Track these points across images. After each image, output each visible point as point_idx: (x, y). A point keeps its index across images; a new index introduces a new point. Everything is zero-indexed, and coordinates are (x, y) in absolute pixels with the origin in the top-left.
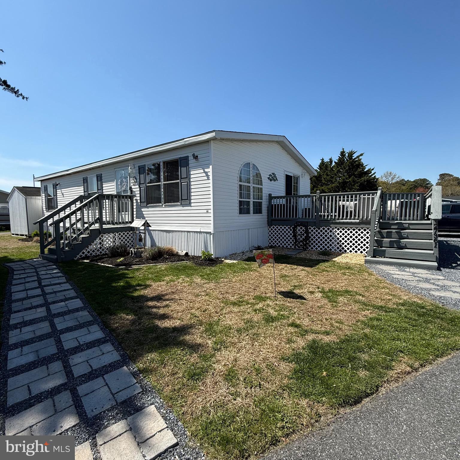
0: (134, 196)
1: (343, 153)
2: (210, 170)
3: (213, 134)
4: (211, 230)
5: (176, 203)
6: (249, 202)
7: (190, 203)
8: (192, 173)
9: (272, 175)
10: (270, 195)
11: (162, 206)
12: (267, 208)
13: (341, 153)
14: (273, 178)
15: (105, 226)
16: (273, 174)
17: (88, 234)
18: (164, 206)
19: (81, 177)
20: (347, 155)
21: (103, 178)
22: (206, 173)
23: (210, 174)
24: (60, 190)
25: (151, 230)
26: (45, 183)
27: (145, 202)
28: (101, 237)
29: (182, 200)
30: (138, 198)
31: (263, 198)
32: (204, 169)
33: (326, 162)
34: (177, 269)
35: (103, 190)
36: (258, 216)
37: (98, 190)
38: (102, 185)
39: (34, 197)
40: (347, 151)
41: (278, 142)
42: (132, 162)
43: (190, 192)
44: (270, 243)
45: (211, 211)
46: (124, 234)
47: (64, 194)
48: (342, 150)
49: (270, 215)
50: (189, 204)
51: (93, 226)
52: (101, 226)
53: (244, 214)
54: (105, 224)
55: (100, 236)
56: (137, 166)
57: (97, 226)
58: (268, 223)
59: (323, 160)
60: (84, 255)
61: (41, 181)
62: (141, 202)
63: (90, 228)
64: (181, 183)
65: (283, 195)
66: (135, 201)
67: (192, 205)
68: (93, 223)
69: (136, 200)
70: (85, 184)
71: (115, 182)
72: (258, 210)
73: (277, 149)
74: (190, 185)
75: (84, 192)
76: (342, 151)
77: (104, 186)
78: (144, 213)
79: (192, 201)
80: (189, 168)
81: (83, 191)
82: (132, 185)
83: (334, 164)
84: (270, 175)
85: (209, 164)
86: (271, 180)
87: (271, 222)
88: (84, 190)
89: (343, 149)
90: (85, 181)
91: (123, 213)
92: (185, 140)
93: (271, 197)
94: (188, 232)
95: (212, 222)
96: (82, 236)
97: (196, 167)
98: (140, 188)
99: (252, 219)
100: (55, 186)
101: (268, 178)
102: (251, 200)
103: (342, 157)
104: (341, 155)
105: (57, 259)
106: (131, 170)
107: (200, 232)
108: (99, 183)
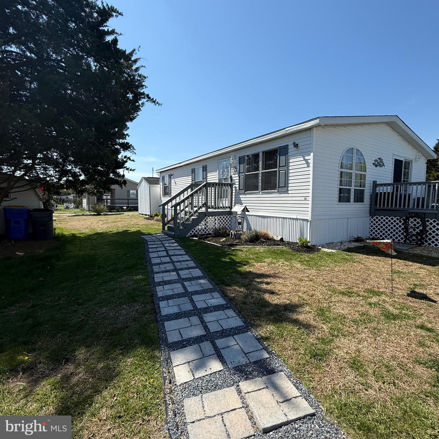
0: (234, 184)
2: (310, 158)
3: (317, 121)
4: (309, 218)
5: (273, 191)
6: (350, 190)
7: (287, 190)
8: (291, 161)
9: (378, 161)
10: (375, 183)
11: (259, 193)
12: (369, 197)
14: (379, 163)
15: (209, 210)
16: (379, 159)
17: (197, 216)
18: (260, 193)
19: (190, 169)
21: (207, 169)
22: (306, 161)
23: (311, 162)
24: (174, 180)
25: (247, 215)
26: (163, 174)
27: (243, 189)
28: (206, 219)
29: (279, 187)
30: (238, 186)
31: (366, 185)
32: (304, 157)
34: (274, 252)
35: (207, 179)
36: (359, 205)
37: (203, 179)
38: (207, 174)
39: (155, 185)
41: (388, 124)
42: (233, 153)
43: (288, 180)
44: (371, 235)
45: (310, 199)
46: (224, 217)
47: (176, 182)
49: (373, 204)
50: (287, 192)
51: (201, 209)
52: (207, 210)
53: (343, 202)
54: (210, 208)
55: (205, 219)
56: (237, 157)
57: (203, 210)
58: (370, 213)
60: (193, 234)
61: (160, 172)
62: (239, 189)
63: (199, 211)
64: (279, 171)
65: (390, 182)
66: (234, 189)
67: (289, 192)
68: (201, 207)
69: (235, 187)
70: (193, 174)
71: (218, 172)
72: (359, 197)
73: (387, 131)
74: (288, 173)
75: (192, 181)
77: (208, 175)
78: (242, 199)
79: (289, 189)
80: (288, 156)
81: (191, 180)
82: (232, 174)
84: (376, 161)
85: (311, 152)
86: (376, 166)
87: (374, 211)
88: (192, 179)
90: (193, 171)
91: (224, 199)
92: (286, 129)
93: (375, 185)
94: (284, 218)
95: (310, 210)
96: (192, 217)
97: (295, 156)
98: (239, 176)
99: (352, 207)
100: (170, 176)
101: (373, 163)
102: (353, 188)
105: (174, 235)
106: (232, 161)
107: (297, 219)
108: (204, 173)
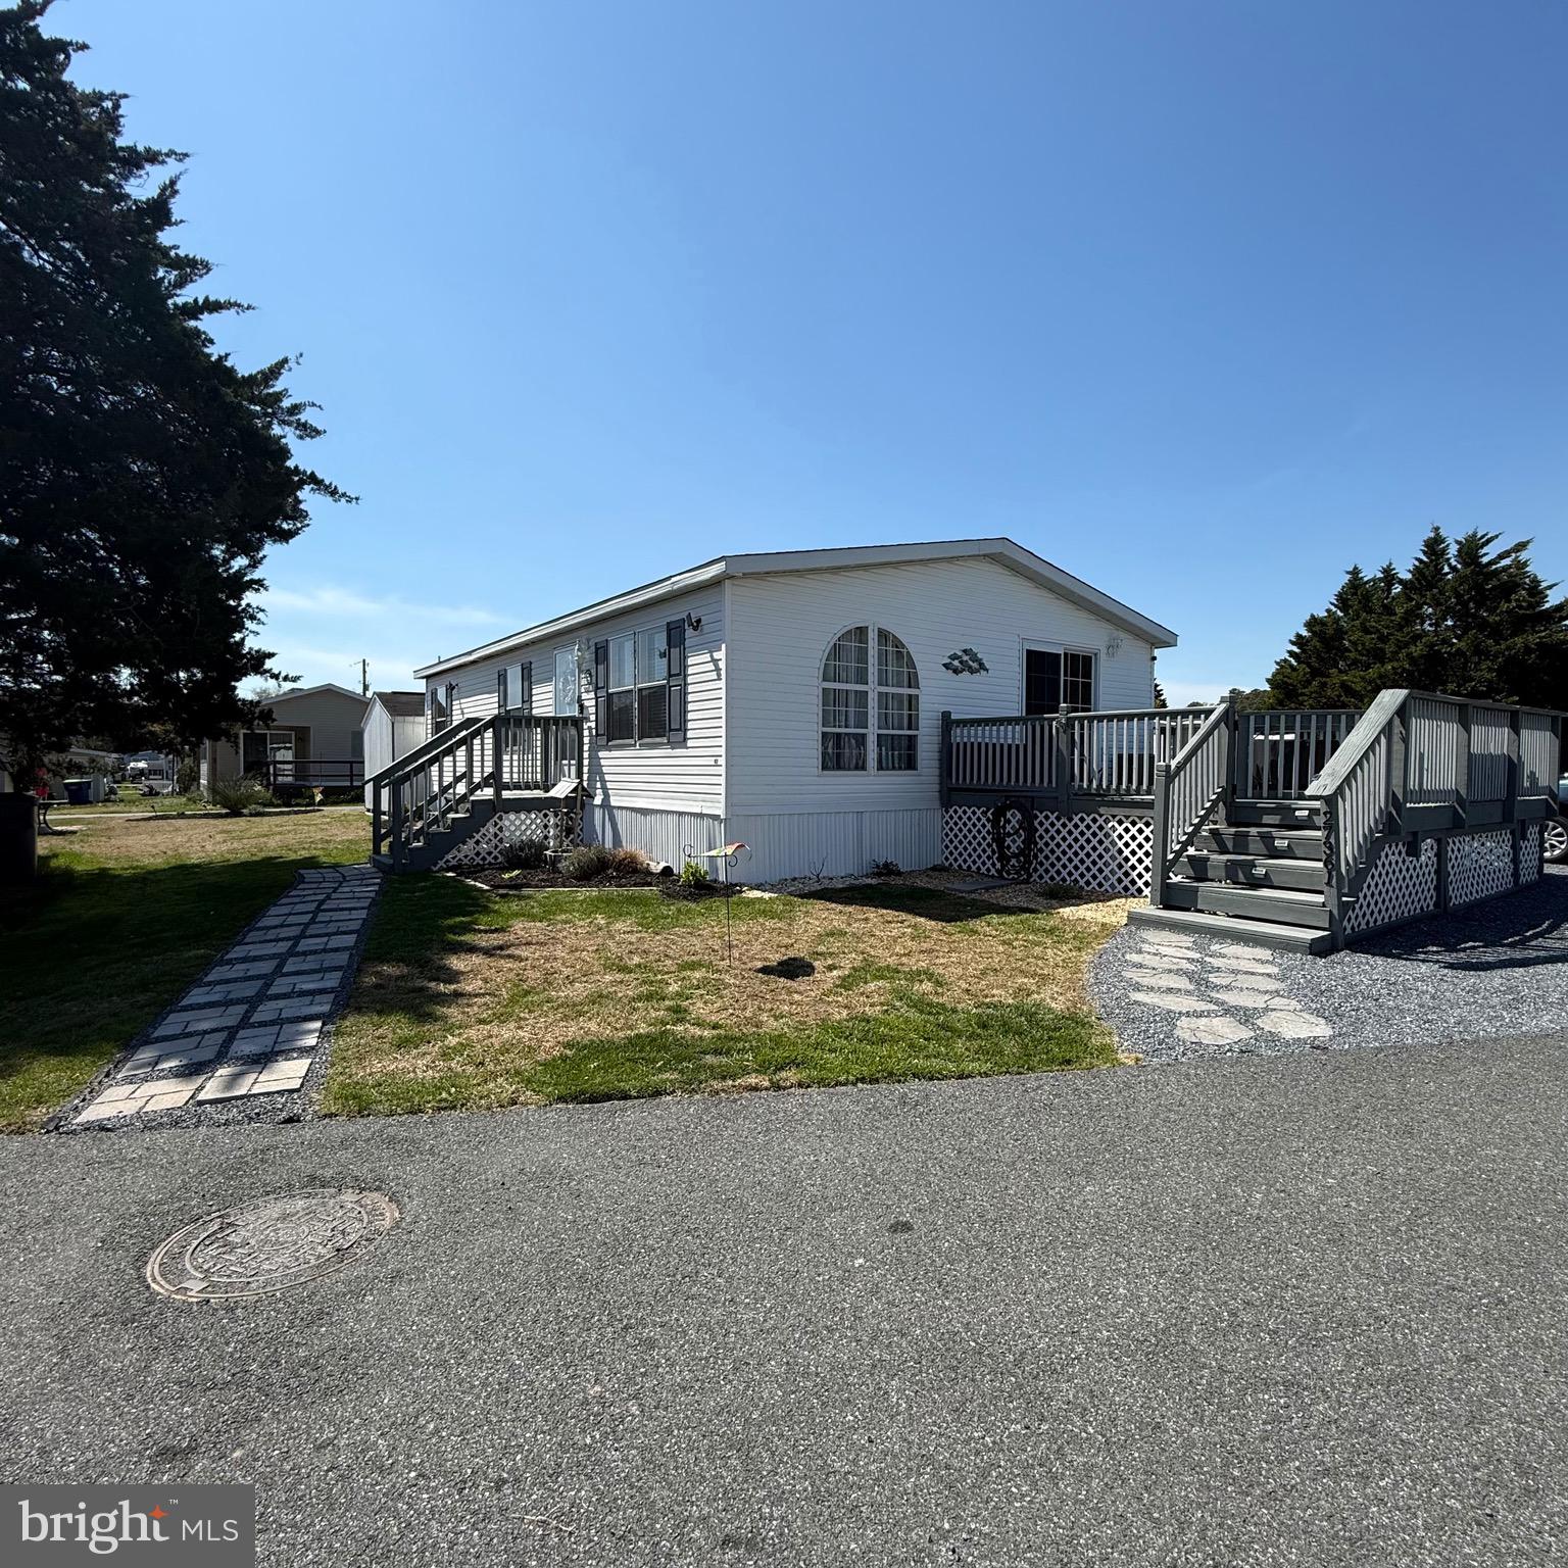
0: (585, 718)
1: (1434, 546)
2: (721, 655)
3: (719, 568)
4: (720, 811)
5: (658, 740)
6: (864, 736)
7: (685, 739)
8: (690, 661)
9: (960, 657)
10: (946, 715)
11: (635, 745)
12: (937, 754)
13: (1426, 546)
14: (966, 663)
15: (506, 794)
16: (965, 651)
17: (467, 811)
18: (638, 747)
19: (491, 671)
20: (1453, 550)
21: (533, 673)
22: (715, 661)
23: (722, 665)
24: (458, 702)
25: (615, 807)
26: (434, 682)
27: (604, 735)
28: (498, 821)
29: (670, 730)
30: (593, 725)
31: (921, 723)
32: (711, 652)
33: (1367, 582)
35: (531, 703)
36: (899, 779)
37: (523, 702)
38: (531, 689)
39: (411, 718)
40: (1454, 537)
41: (996, 559)
42: (584, 632)
43: (686, 712)
44: (947, 859)
45: (722, 761)
47: (465, 711)
48: (1432, 535)
49: (945, 774)
50: (683, 743)
51: (478, 792)
52: (498, 793)
53: (844, 769)
54: (508, 789)
55: (495, 819)
56: (592, 643)
57: (488, 793)
58: (941, 798)
59: (1355, 572)
60: (454, 862)
61: (427, 677)
62: (597, 735)
63: (472, 798)
64: (670, 687)
65: (1016, 714)
66: (586, 733)
67: (690, 743)
68: (478, 786)
69: (590, 728)
70: (502, 688)
71: (553, 683)
72: (900, 753)
73: (993, 577)
74: (686, 694)
75: (499, 706)
76: (1430, 539)
77: (534, 692)
78: (603, 762)
79: (690, 734)
80: (684, 649)
81: (496, 705)
82: (583, 690)
83: (1397, 589)
84: (954, 657)
85: (722, 640)
86: (956, 671)
87: (951, 794)
88: (499, 702)
89: (1437, 529)
90: (502, 678)
91: (564, 762)
92: (674, 579)
93: (947, 723)
94: (681, 814)
95: (722, 790)
96: (451, 815)
97: (699, 648)
98: (597, 698)
99: (871, 785)
100: (451, 688)
101: (944, 665)
102: (872, 732)
103: (1432, 561)
104: (1425, 553)
105: (393, 865)
106: (580, 654)
107: (701, 816)
108: (526, 684)
